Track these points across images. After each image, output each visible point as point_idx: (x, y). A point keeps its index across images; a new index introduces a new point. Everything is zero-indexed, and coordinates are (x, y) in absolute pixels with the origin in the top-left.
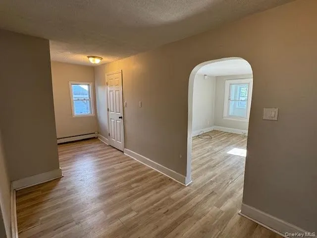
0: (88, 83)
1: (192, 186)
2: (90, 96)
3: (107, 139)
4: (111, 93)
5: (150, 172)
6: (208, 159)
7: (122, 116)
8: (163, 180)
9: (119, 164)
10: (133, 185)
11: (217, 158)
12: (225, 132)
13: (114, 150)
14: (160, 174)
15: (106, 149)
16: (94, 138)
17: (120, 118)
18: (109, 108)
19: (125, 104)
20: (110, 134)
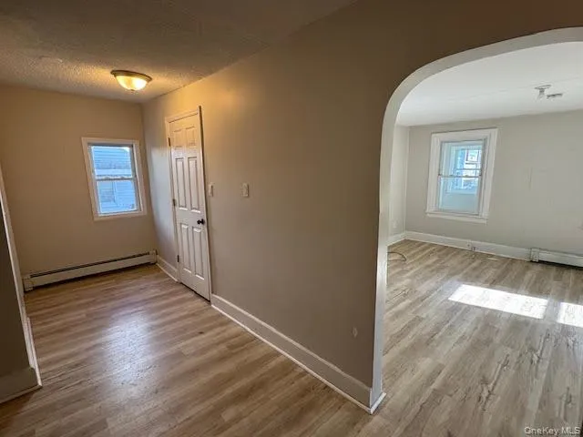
0: (130, 142)
1: (385, 410)
2: (134, 171)
3: (174, 268)
4: (180, 163)
5: (273, 363)
6: (410, 316)
7: (205, 219)
8: (306, 391)
9: (196, 338)
10: (228, 415)
11: (431, 314)
12: (432, 245)
13: (191, 295)
14: (299, 370)
15: (172, 294)
16: (148, 264)
17: (199, 222)
18: (176, 198)
19: (210, 191)
20: (181, 257)
